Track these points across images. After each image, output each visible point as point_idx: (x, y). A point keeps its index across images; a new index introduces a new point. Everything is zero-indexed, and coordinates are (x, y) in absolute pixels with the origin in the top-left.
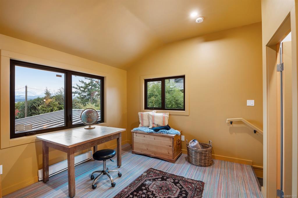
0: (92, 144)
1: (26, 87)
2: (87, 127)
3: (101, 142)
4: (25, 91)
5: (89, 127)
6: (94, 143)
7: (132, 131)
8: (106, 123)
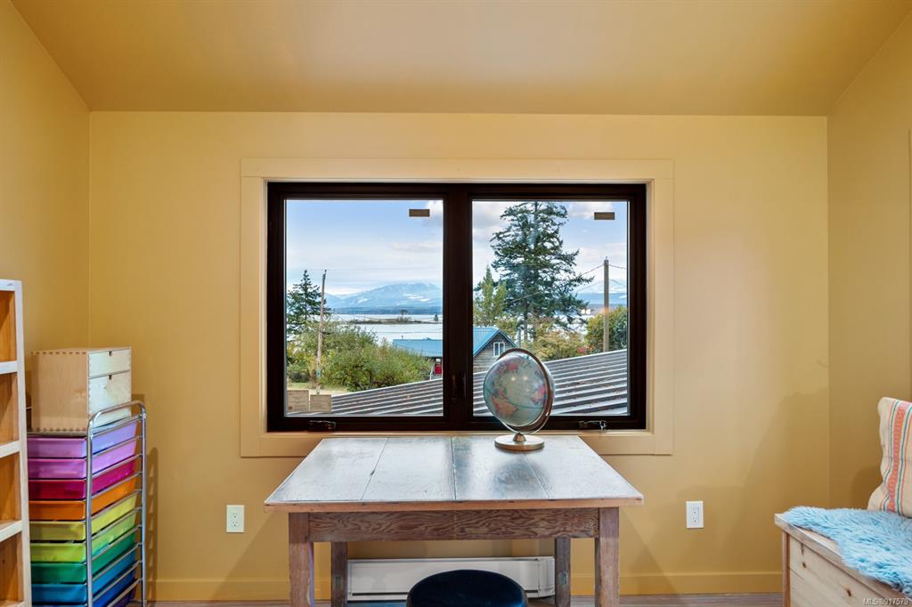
0: (401, 527)
1: (606, 265)
2: (507, 439)
3: (462, 530)
4: (603, 279)
5: (515, 440)
6: (416, 526)
7: (786, 518)
8: (653, 433)
